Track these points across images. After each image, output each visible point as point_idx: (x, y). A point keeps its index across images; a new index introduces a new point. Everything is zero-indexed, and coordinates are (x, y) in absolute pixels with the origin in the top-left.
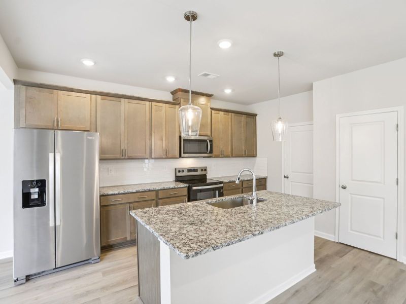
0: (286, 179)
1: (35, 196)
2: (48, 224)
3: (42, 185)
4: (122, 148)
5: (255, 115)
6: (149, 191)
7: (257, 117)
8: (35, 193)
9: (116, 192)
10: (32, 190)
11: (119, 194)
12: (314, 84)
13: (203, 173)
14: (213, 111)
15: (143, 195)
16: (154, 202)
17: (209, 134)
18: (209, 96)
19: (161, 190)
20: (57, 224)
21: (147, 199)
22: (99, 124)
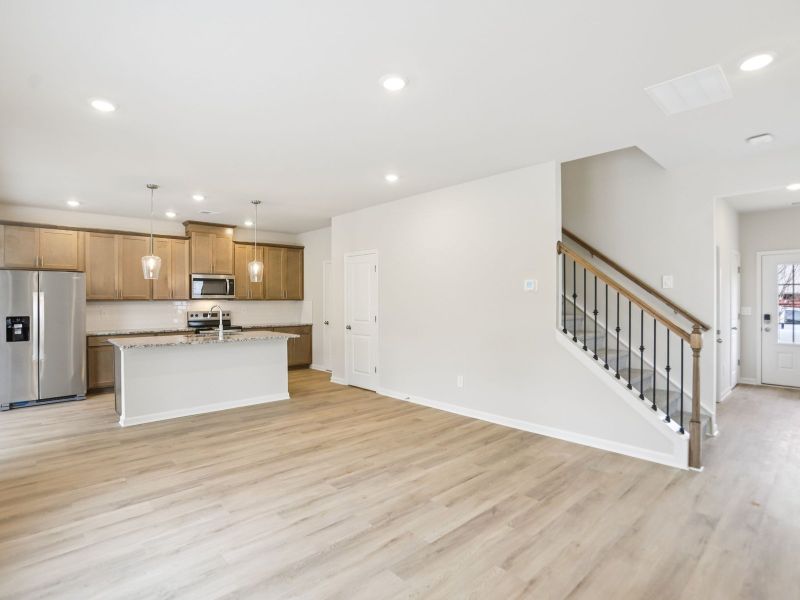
1: (19, 332)
2: (32, 358)
3: (25, 321)
4: (116, 288)
5: (302, 248)
7: (305, 250)
8: (18, 328)
10: (16, 326)
12: (333, 219)
13: (226, 318)
14: (237, 246)
17: (231, 272)
18: (233, 227)
20: (41, 358)
22: (88, 262)
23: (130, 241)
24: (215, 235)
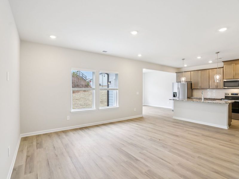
22: (193, 79)
23: (203, 72)
24: (234, 64)
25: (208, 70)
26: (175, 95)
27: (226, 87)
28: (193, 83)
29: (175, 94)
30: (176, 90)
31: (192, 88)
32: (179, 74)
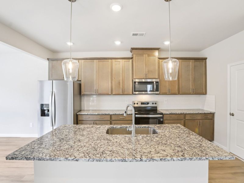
0: (232, 116)
4: (95, 88)
5: (206, 59)
6: (106, 115)
7: (207, 60)
9: (86, 114)
11: (87, 115)
13: (154, 105)
14: (160, 60)
15: (102, 117)
16: (109, 122)
17: (157, 77)
18: (157, 49)
19: (113, 115)
21: (104, 119)
22: (82, 75)
23: (101, 63)
24: (147, 55)
25: (110, 60)
26: (46, 112)
27: (137, 93)
28: (82, 83)
29: (45, 109)
30: (48, 100)
31: (82, 93)
32: (55, 62)
